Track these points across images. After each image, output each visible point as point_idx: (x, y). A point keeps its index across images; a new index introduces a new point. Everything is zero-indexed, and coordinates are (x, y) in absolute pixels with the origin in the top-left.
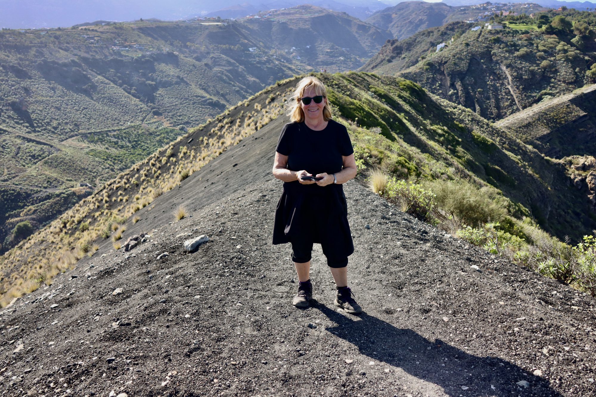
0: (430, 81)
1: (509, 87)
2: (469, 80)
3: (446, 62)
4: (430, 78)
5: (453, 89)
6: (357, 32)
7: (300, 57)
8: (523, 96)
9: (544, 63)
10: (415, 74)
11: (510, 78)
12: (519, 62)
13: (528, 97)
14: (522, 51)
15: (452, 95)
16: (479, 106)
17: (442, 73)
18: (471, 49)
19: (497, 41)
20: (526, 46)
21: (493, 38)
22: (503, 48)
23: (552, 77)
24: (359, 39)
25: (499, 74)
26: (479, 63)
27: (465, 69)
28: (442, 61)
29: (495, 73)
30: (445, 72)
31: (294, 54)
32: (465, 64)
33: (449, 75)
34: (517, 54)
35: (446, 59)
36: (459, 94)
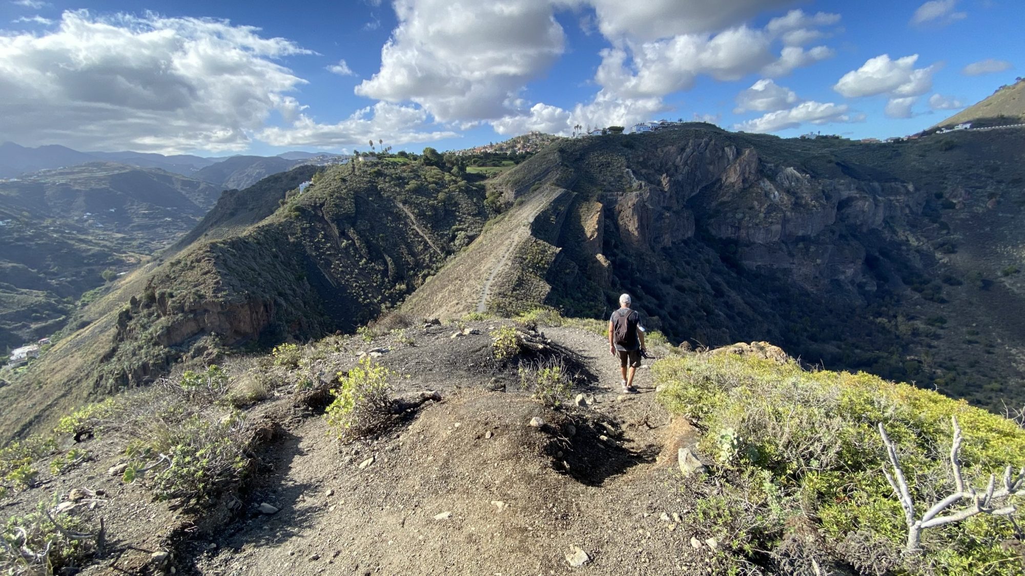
0: (307, 232)
1: (415, 227)
2: (363, 224)
3: (322, 205)
4: (306, 228)
5: (344, 238)
6: (182, 189)
7: (102, 224)
8: (436, 236)
9: (441, 196)
10: (280, 225)
11: (412, 217)
12: (414, 196)
13: (442, 236)
14: (413, 184)
15: (346, 248)
16: (389, 256)
17: (322, 219)
18: (350, 185)
19: (379, 174)
20: (413, 178)
21: (372, 170)
22: (390, 182)
23: (455, 211)
24: (187, 195)
25: (397, 213)
26: (367, 203)
27: (353, 210)
28: (316, 204)
29: (392, 213)
30: (326, 218)
31: (90, 221)
32: (350, 204)
33: (333, 221)
34: (407, 187)
35: (322, 201)
36: (357, 245)
